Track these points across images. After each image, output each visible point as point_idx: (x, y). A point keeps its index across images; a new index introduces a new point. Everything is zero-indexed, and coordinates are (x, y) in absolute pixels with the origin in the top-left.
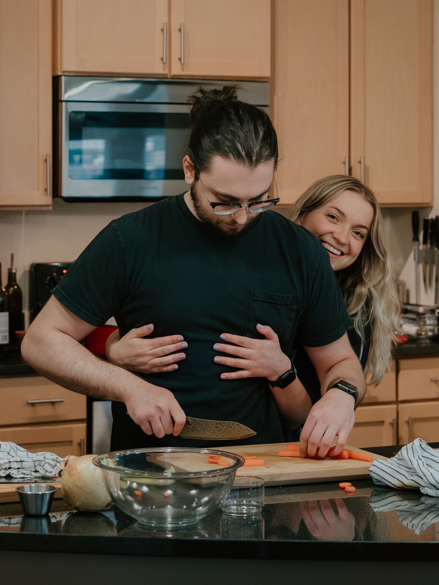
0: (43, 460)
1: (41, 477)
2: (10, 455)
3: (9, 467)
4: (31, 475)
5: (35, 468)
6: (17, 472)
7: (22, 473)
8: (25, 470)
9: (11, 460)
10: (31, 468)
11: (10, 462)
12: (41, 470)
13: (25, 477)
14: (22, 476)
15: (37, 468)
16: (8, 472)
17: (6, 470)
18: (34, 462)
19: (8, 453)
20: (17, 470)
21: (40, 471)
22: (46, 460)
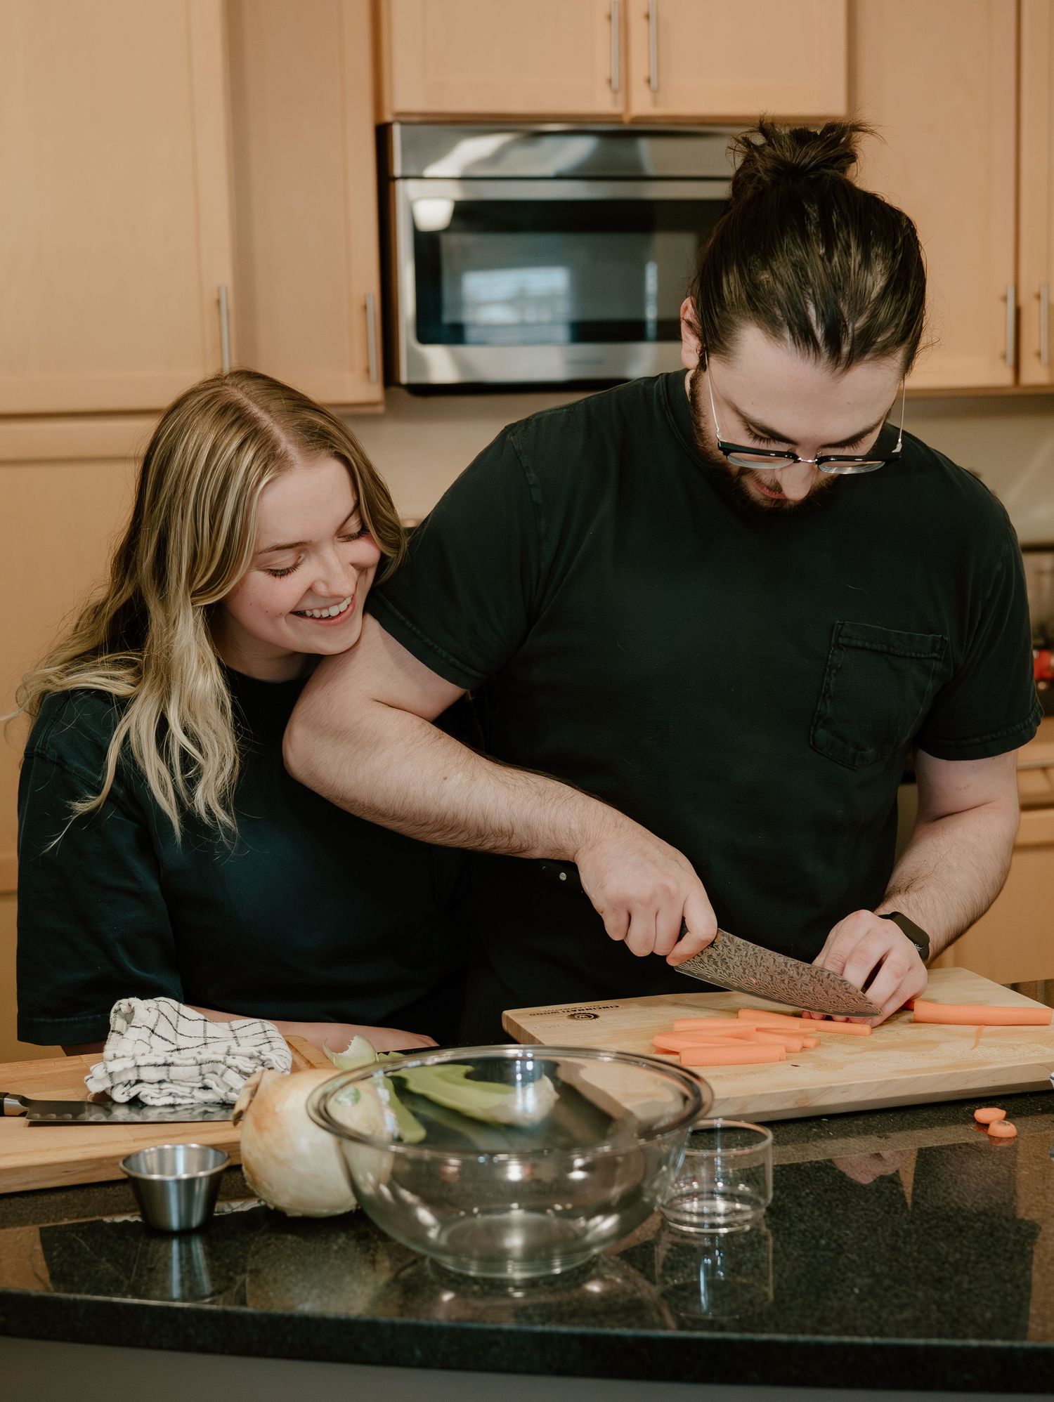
0: (222, 1060)
1: (219, 1103)
2: (156, 1034)
3: (136, 1078)
4: (193, 1097)
5: (203, 1079)
6: (158, 1091)
7: (170, 1094)
8: (178, 1087)
9: (141, 1062)
10: (191, 1080)
11: (139, 1066)
12: (218, 1086)
13: (177, 1103)
14: (170, 1100)
15: (206, 1081)
16: (133, 1092)
17: (128, 1086)
18: (200, 1065)
19: (153, 1031)
20: (156, 1086)
21: (214, 1086)
22: (230, 1061)
